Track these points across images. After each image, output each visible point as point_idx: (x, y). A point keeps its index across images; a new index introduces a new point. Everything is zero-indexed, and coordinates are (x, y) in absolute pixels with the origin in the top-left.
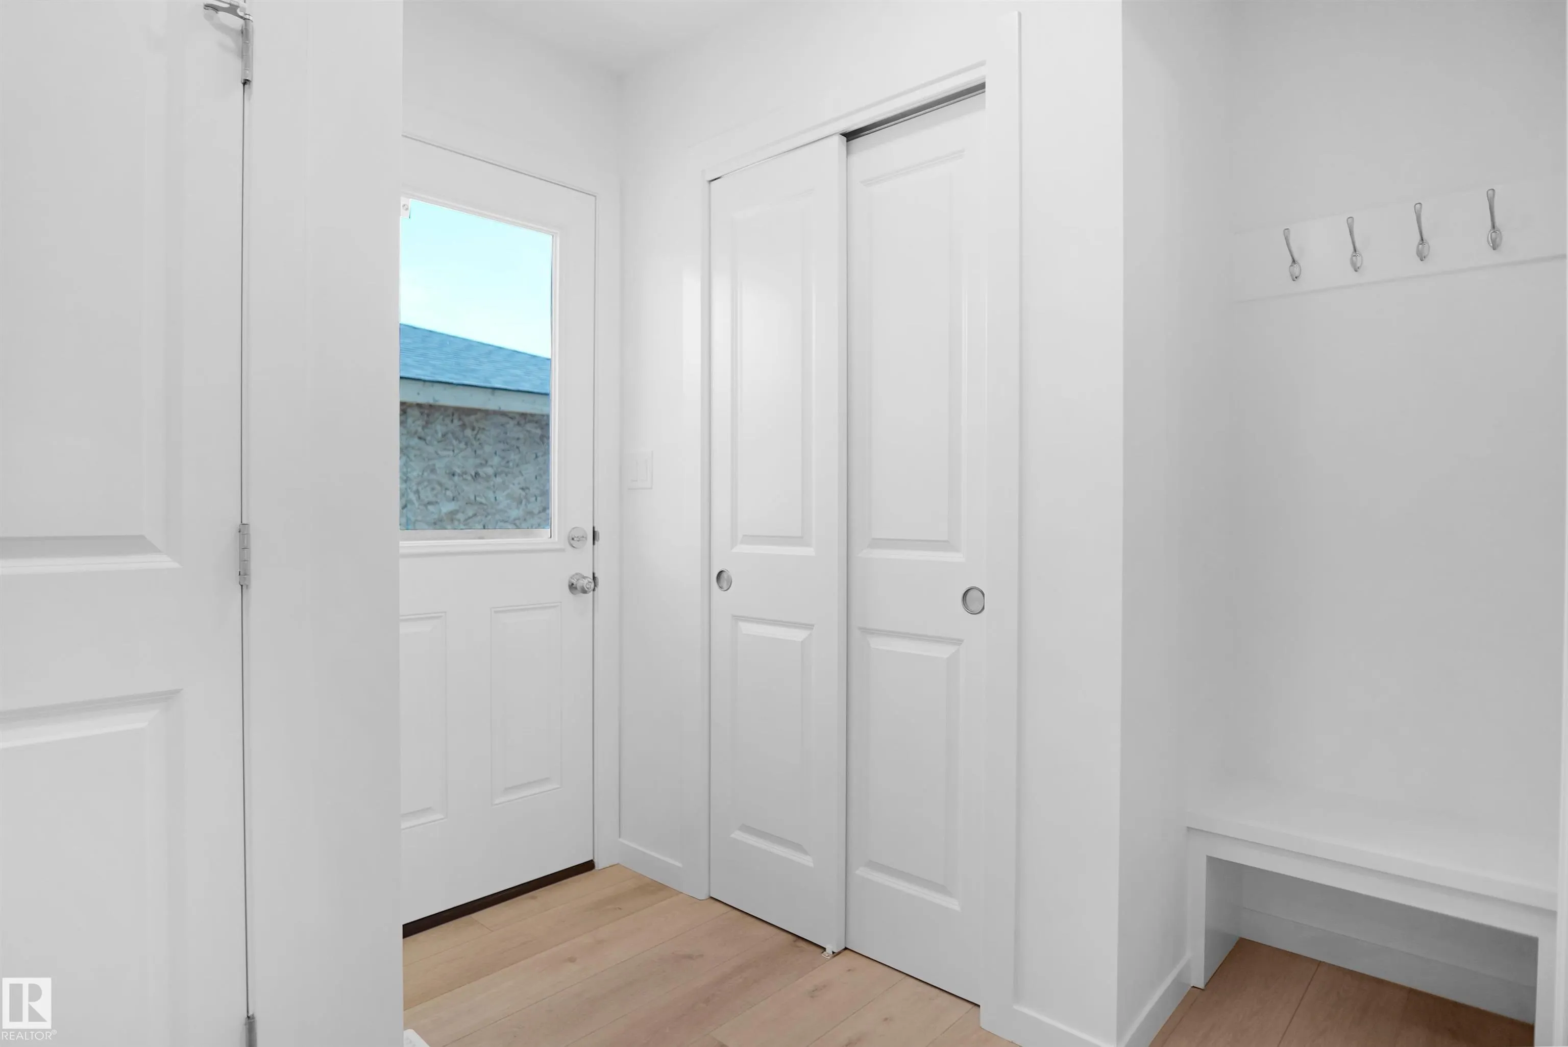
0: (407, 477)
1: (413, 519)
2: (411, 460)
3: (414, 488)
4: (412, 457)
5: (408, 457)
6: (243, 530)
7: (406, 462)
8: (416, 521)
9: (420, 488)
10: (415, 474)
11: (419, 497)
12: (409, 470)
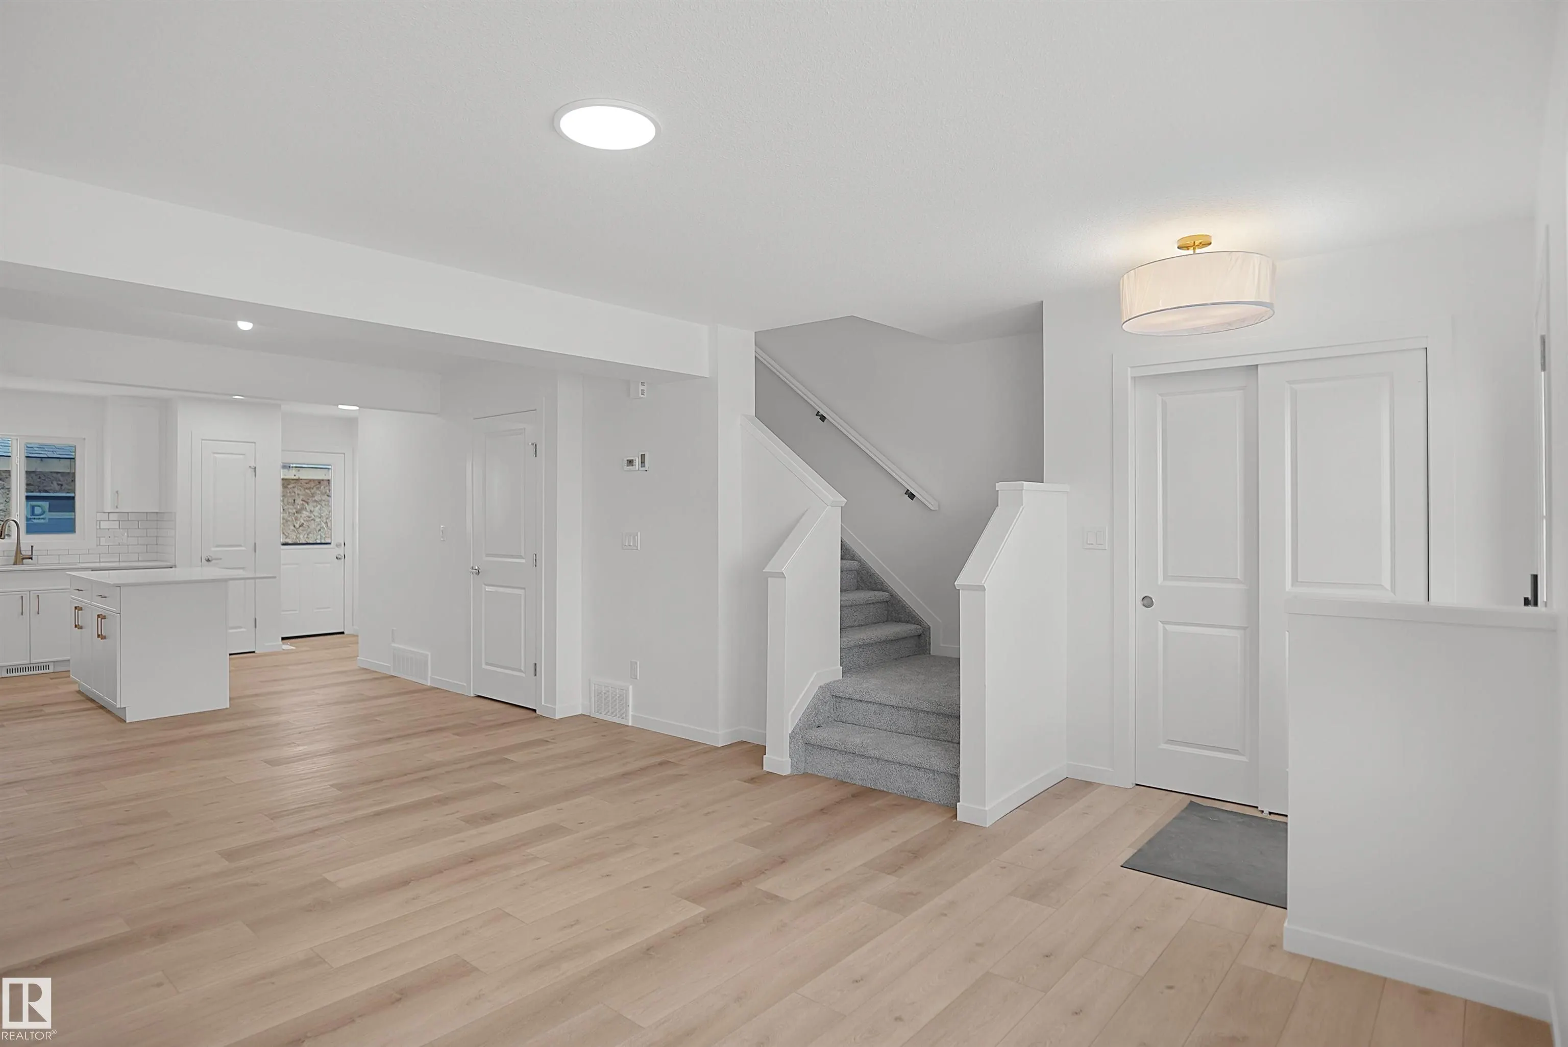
0: (321, 516)
1: (324, 536)
2: (323, 507)
3: (325, 521)
4: (323, 505)
5: (321, 505)
6: (255, 544)
7: (321, 508)
8: (326, 537)
9: (328, 521)
10: (325, 514)
11: (327, 525)
12: (322, 512)
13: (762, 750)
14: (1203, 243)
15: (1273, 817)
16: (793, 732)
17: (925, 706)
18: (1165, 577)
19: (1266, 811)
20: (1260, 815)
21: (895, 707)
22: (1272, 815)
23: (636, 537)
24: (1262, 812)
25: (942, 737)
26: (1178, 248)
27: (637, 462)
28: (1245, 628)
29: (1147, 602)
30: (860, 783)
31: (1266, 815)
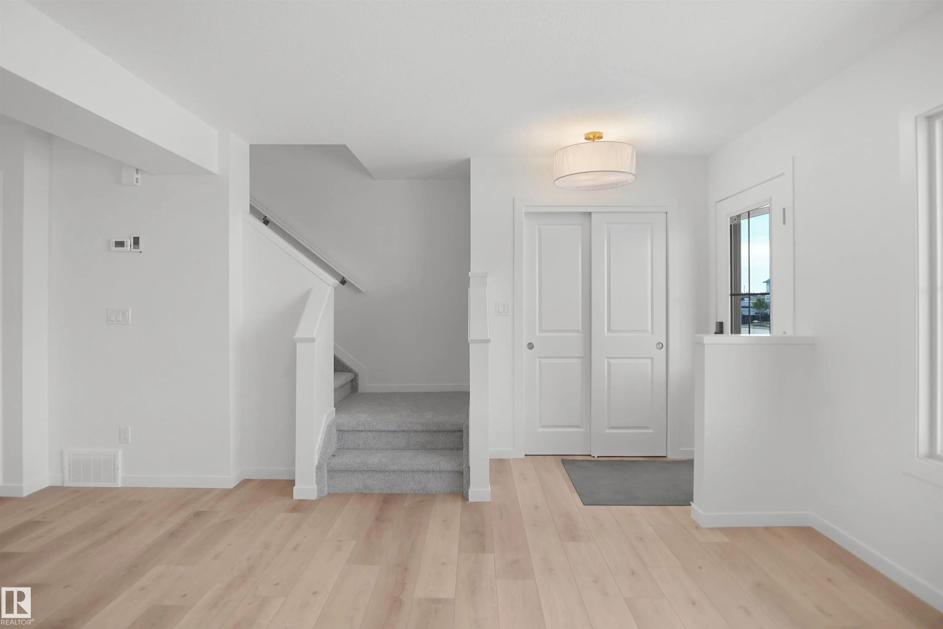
13: (292, 483)
14: (599, 137)
15: (600, 459)
16: (319, 463)
17: (419, 428)
18: (541, 331)
19: (596, 456)
20: (593, 459)
21: (391, 432)
22: (599, 458)
23: (127, 313)
24: (594, 457)
25: (428, 446)
26: (585, 139)
27: (129, 242)
28: (582, 358)
29: (531, 346)
30: (379, 492)
31: (596, 459)
